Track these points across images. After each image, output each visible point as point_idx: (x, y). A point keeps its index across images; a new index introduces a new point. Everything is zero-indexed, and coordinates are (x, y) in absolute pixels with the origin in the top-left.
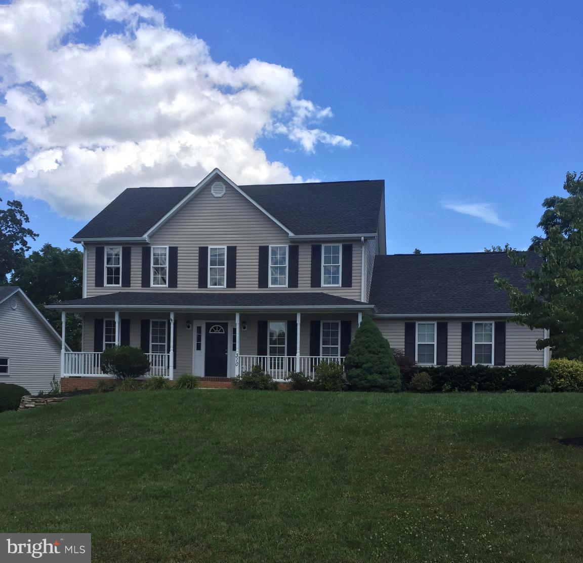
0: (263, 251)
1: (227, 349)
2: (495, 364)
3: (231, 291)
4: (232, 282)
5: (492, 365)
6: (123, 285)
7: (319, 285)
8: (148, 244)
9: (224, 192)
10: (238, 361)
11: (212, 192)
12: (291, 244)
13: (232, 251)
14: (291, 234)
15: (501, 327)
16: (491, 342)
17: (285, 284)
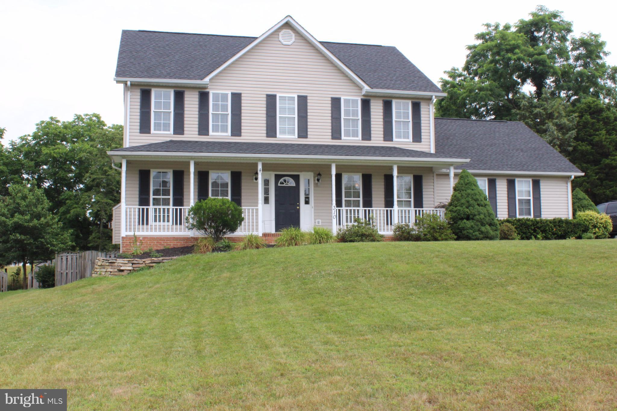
0: (336, 103)
1: (299, 202)
2: (534, 217)
3: (303, 141)
4: (303, 132)
5: (532, 217)
6: (175, 133)
7: (391, 140)
9: (293, 40)
10: (335, 214)
11: (280, 39)
12: (363, 97)
13: (303, 101)
15: (536, 184)
16: (530, 196)
17: (357, 137)
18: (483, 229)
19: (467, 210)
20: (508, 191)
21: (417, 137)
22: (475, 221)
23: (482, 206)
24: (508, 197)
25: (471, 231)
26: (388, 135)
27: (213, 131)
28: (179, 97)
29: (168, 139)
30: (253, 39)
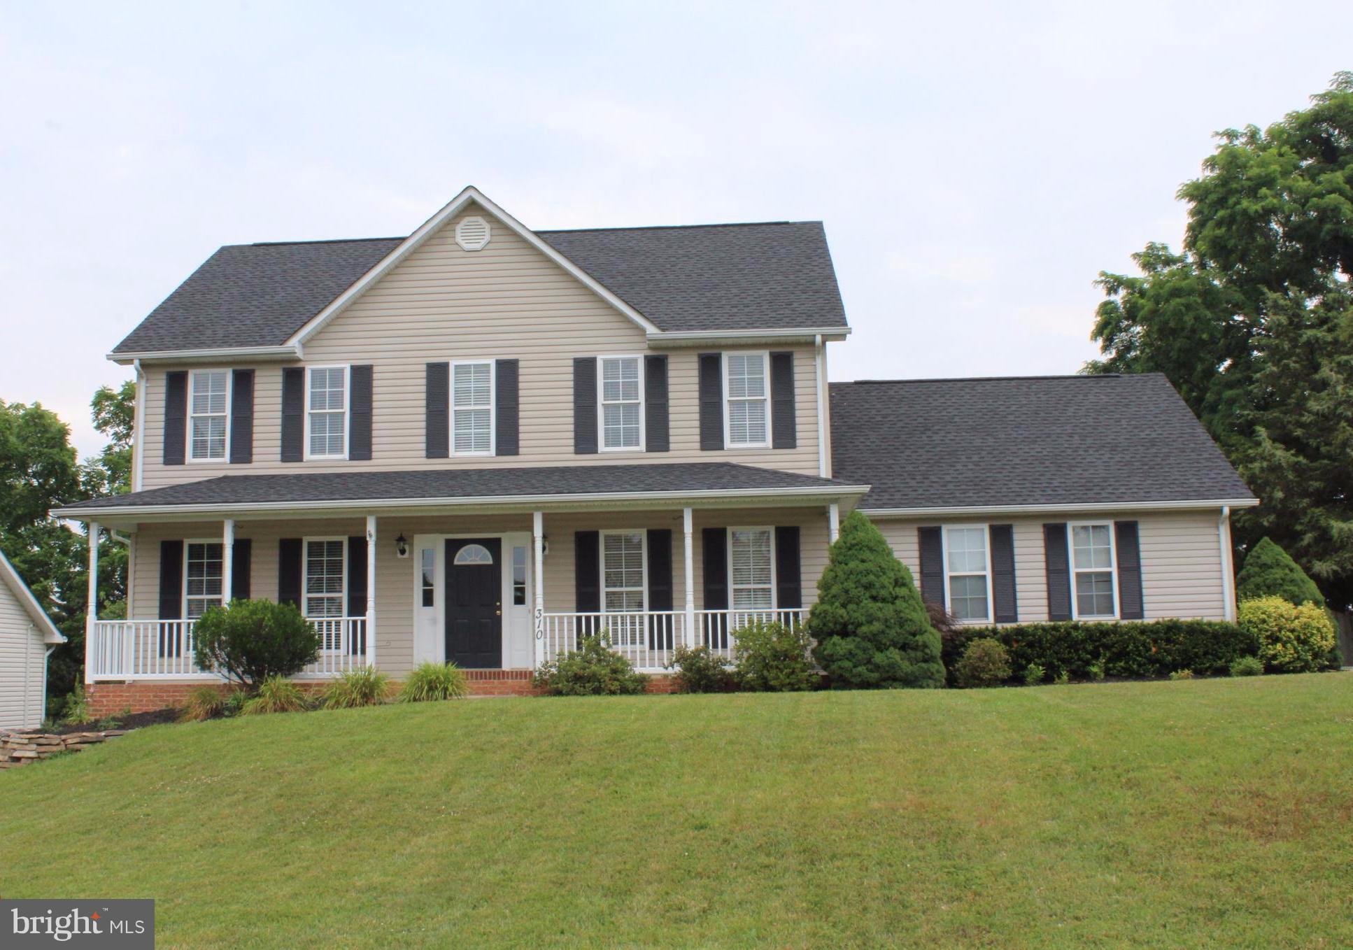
0: (584, 370)
1: (500, 599)
2: (1124, 616)
3: (509, 462)
4: (508, 440)
5: (1114, 618)
6: (234, 460)
7: (719, 446)
8: (299, 360)
9: (487, 238)
10: (542, 628)
11: (459, 239)
12: (649, 353)
13: (508, 372)
14: (651, 330)
15: (1127, 532)
16: (1110, 566)
17: (637, 444)
18: (879, 658)
19: (842, 611)
20: (1047, 555)
21: (785, 435)
22: (858, 639)
23: (884, 600)
24: (1048, 569)
25: (847, 664)
26: (711, 435)
27: (313, 452)
28: (244, 382)
29: (221, 474)
30: (391, 244)
